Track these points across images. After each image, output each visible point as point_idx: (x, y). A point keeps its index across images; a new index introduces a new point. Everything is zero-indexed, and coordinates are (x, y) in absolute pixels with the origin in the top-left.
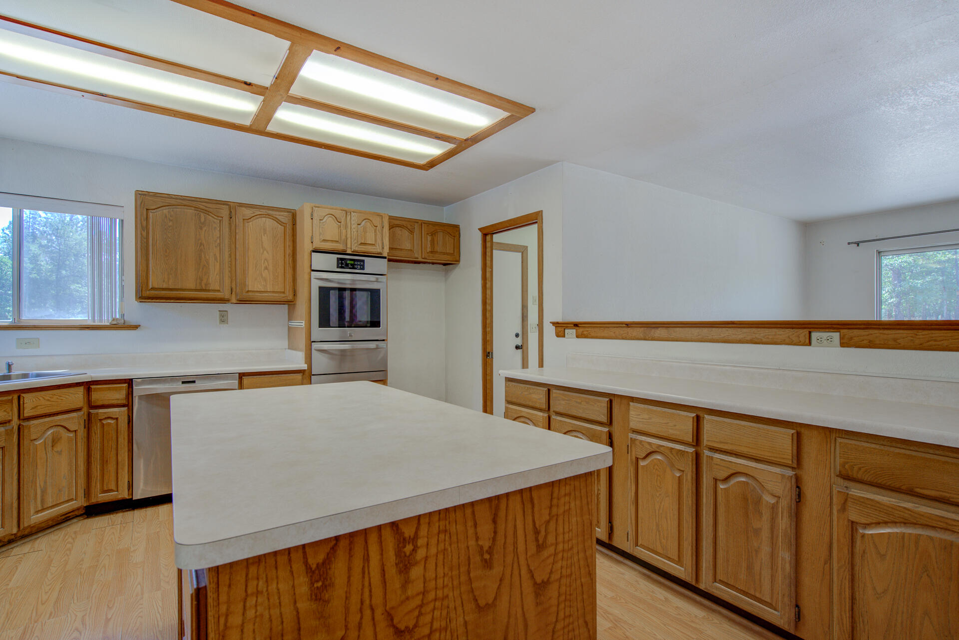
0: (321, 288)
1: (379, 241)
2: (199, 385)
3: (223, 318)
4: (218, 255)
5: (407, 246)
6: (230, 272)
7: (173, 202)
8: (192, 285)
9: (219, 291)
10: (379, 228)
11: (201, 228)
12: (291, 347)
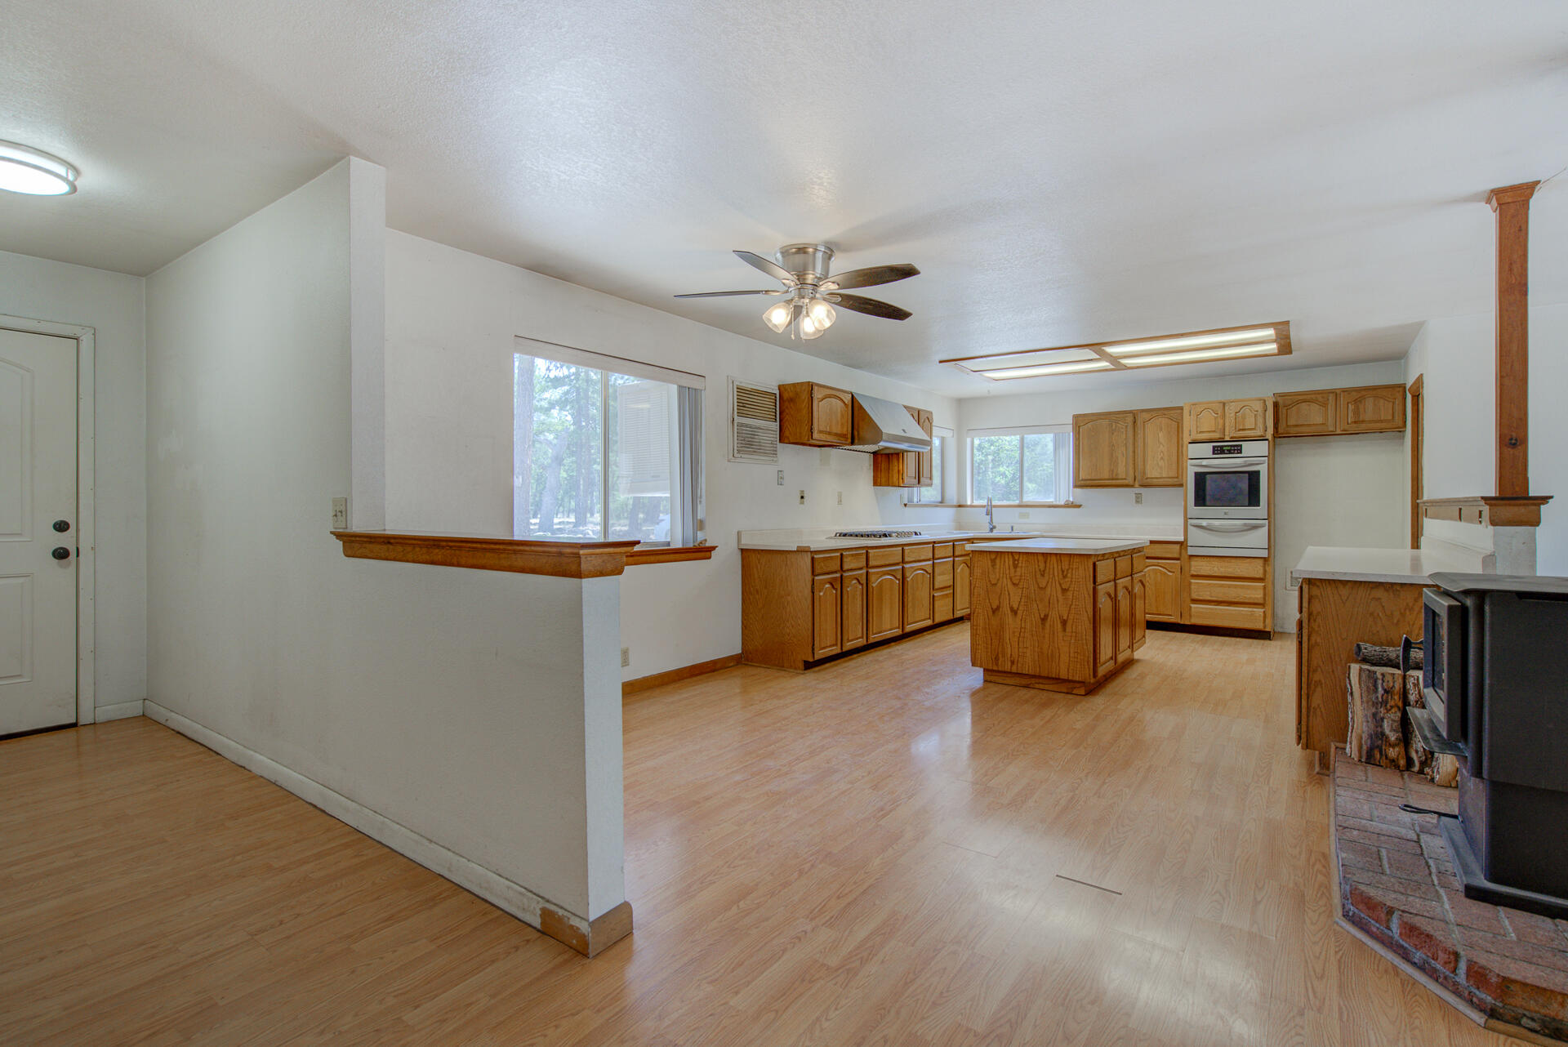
0: (1196, 473)
1: (1260, 425)
3: (1138, 499)
4: (1124, 453)
5: (1319, 420)
6: (1134, 464)
7: (1094, 418)
9: (1125, 479)
10: (1261, 412)
11: (1113, 434)
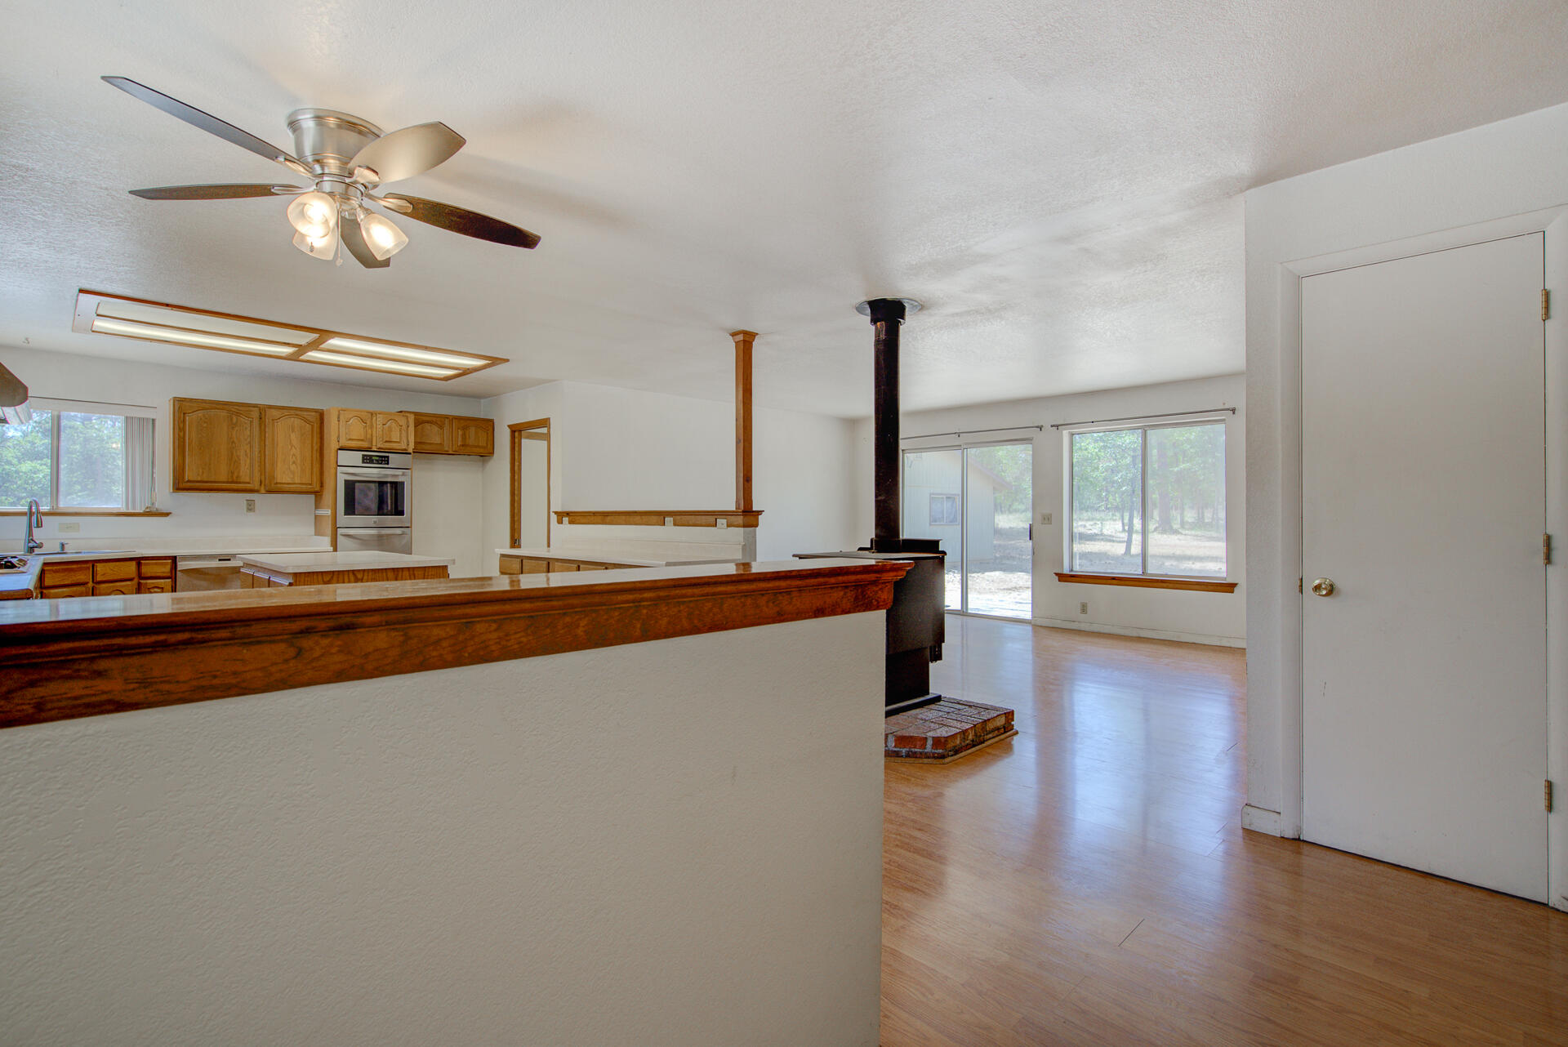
0: (346, 481)
1: (404, 439)
2: (233, 562)
3: (251, 507)
4: (248, 451)
5: (437, 440)
6: (260, 466)
7: (207, 406)
8: (223, 478)
9: (249, 483)
10: (404, 427)
11: (233, 428)
12: (318, 533)
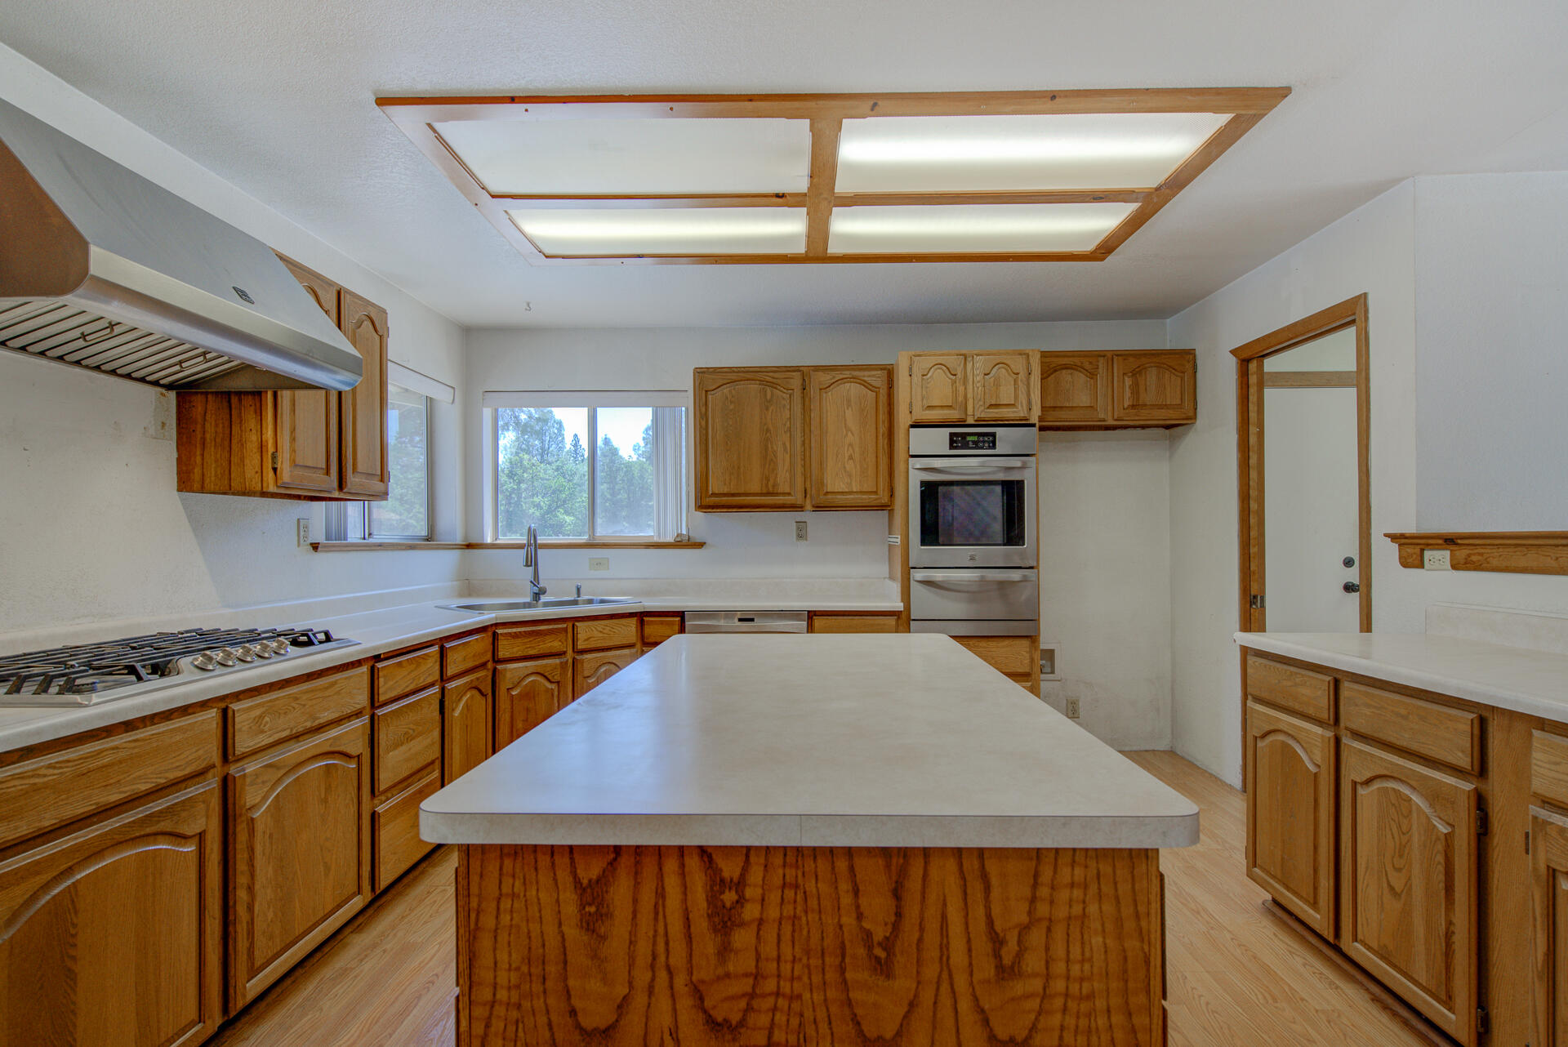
0: (923, 483)
1: (1023, 398)
2: (758, 623)
3: (802, 532)
4: (788, 445)
5: (1084, 400)
6: (804, 466)
7: (733, 376)
8: (755, 487)
9: (789, 494)
10: (1022, 376)
11: (767, 409)
12: (891, 578)
